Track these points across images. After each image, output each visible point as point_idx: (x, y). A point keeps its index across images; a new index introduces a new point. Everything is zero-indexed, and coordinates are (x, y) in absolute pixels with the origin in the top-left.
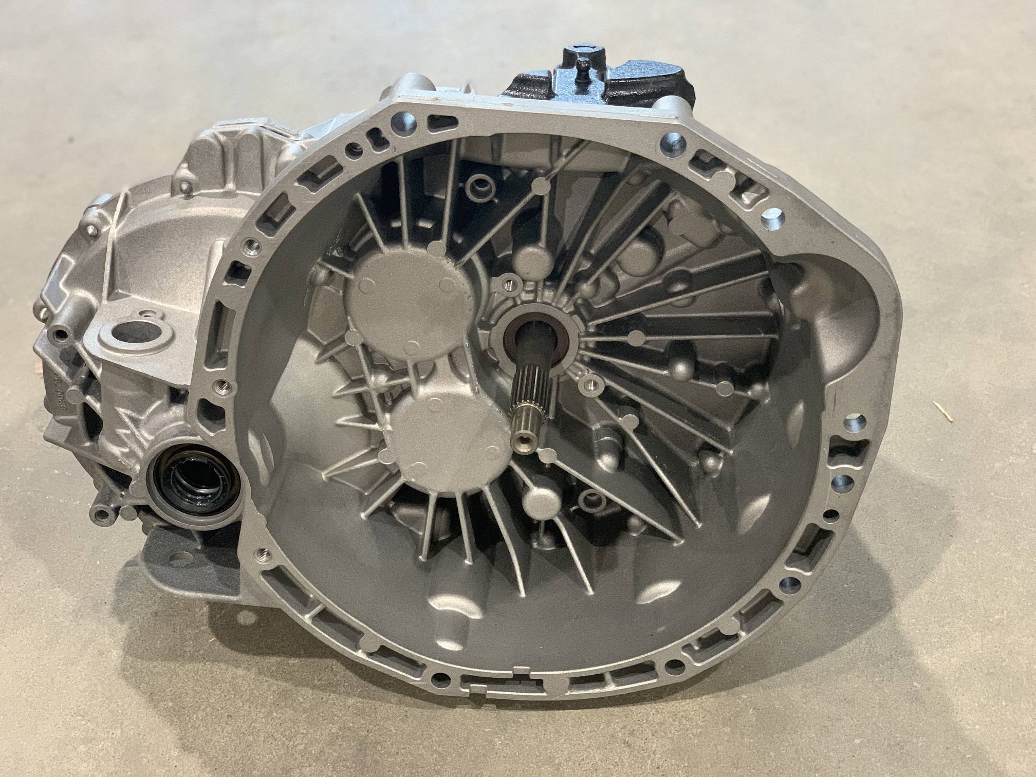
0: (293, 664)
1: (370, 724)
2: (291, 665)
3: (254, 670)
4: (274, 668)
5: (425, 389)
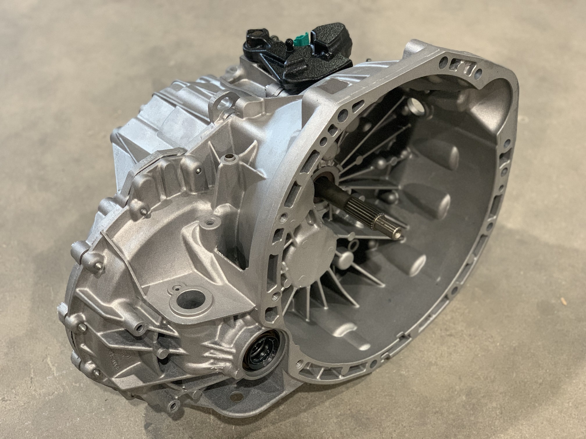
5: (299, 239)
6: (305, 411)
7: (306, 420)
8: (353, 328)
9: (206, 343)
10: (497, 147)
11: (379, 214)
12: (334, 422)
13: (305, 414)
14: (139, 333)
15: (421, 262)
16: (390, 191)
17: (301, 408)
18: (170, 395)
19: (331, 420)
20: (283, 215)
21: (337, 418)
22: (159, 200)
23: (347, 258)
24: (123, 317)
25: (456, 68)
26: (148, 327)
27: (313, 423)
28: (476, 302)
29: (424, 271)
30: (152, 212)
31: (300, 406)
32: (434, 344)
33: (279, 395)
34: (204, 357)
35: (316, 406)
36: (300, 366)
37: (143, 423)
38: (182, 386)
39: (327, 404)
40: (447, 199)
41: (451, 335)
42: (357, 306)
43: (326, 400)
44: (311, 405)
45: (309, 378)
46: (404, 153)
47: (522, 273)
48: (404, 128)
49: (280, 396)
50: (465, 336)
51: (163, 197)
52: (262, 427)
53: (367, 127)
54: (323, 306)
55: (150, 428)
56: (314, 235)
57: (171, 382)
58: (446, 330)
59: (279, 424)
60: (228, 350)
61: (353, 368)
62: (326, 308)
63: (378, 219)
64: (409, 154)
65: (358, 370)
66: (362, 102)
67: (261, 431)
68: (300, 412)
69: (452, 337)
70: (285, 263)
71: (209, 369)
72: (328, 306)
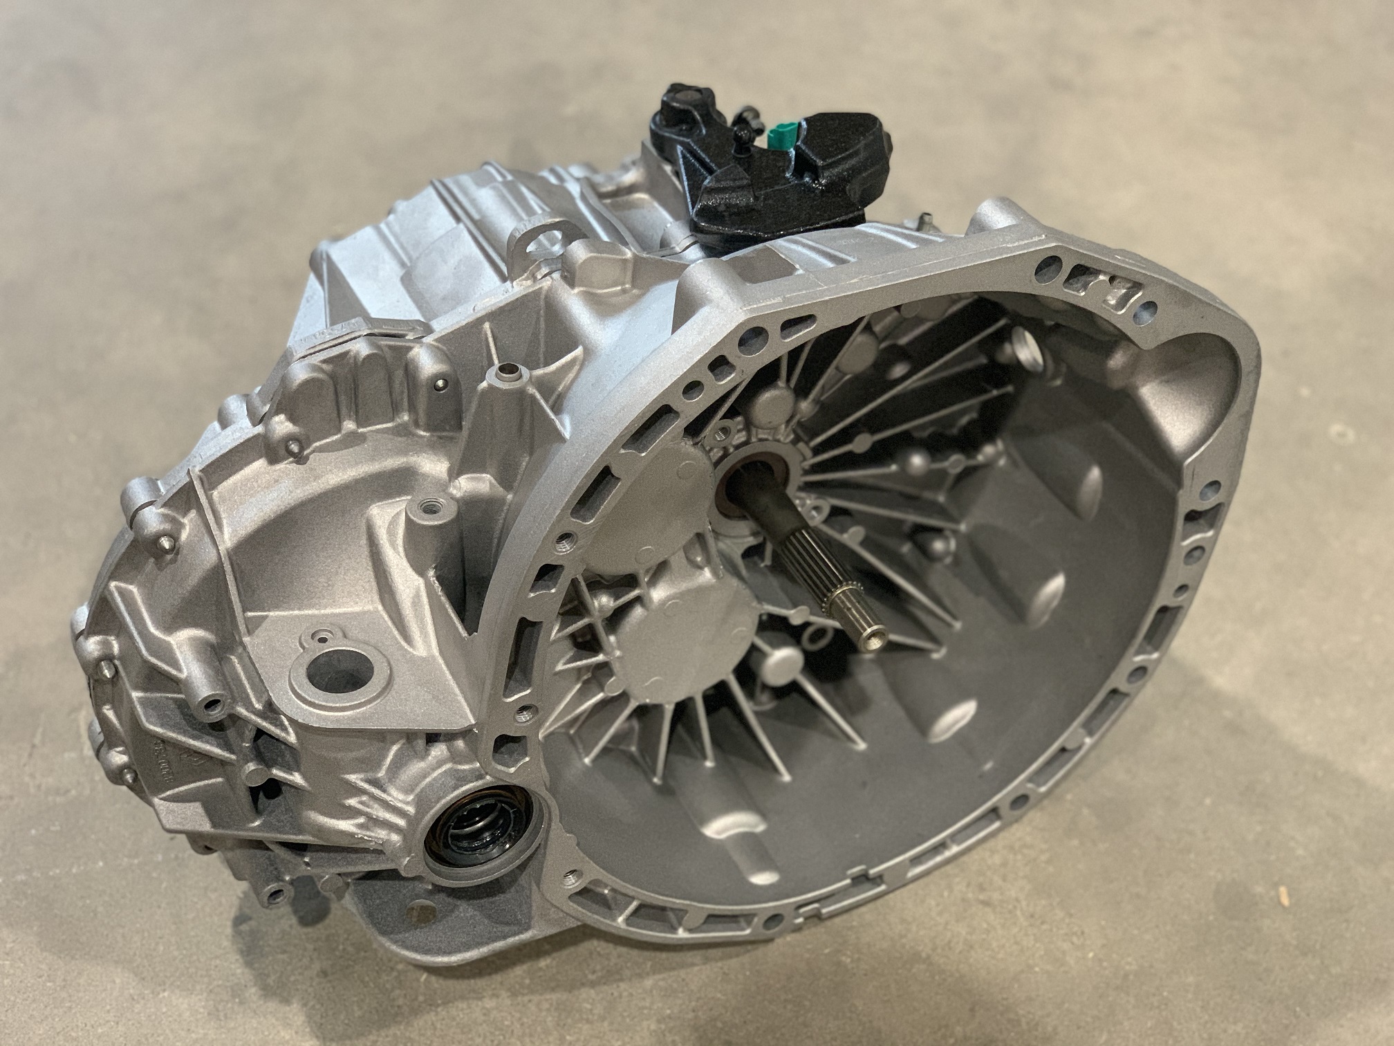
0: (547, 966)
1: (690, 1002)
2: (544, 968)
3: (504, 994)
4: (527, 981)
5: (658, 594)
6: (593, 984)
7: (589, 1006)
8: (756, 826)
9: (353, 778)
10: (1181, 492)
11: (847, 581)
12: (648, 1028)
13: (592, 991)
14: (210, 715)
15: (962, 713)
16: (938, 531)
17: (586, 976)
18: (276, 869)
19: (645, 1023)
20: (565, 537)
21: (659, 1022)
22: (339, 430)
23: (784, 661)
24: (185, 670)
25: (1085, 287)
26: (233, 708)
27: (603, 1019)
28: (1075, 842)
29: (962, 737)
30: (313, 451)
31: (587, 972)
32: (940, 914)
33: (515, 934)
34: (344, 806)
35: (621, 980)
36: (572, 883)
37: (233, 913)
38: (304, 856)
39: (648, 983)
40: (1057, 584)
41: (986, 903)
42: (787, 778)
43: (648, 974)
44: (612, 976)
45: (596, 916)
46: (989, 450)
47: (1208, 801)
48: (995, 393)
49: (517, 938)
50: (1018, 913)
51: (349, 425)
52: (485, 994)
53: (899, 370)
54: (705, 757)
55: (244, 927)
56: (701, 591)
57: (277, 842)
58: (982, 888)
59: (526, 999)
60: (399, 805)
61: (714, 919)
62: (709, 764)
63: (843, 592)
64: (998, 455)
65: (734, 925)
66: (808, 319)
67: (480, 1003)
68: (583, 985)
69: (988, 910)
70: (617, 639)
71: (352, 835)
72: (716, 759)
